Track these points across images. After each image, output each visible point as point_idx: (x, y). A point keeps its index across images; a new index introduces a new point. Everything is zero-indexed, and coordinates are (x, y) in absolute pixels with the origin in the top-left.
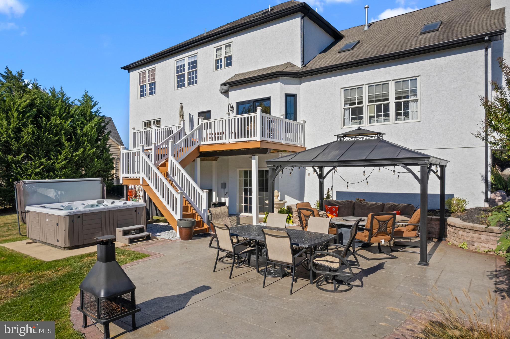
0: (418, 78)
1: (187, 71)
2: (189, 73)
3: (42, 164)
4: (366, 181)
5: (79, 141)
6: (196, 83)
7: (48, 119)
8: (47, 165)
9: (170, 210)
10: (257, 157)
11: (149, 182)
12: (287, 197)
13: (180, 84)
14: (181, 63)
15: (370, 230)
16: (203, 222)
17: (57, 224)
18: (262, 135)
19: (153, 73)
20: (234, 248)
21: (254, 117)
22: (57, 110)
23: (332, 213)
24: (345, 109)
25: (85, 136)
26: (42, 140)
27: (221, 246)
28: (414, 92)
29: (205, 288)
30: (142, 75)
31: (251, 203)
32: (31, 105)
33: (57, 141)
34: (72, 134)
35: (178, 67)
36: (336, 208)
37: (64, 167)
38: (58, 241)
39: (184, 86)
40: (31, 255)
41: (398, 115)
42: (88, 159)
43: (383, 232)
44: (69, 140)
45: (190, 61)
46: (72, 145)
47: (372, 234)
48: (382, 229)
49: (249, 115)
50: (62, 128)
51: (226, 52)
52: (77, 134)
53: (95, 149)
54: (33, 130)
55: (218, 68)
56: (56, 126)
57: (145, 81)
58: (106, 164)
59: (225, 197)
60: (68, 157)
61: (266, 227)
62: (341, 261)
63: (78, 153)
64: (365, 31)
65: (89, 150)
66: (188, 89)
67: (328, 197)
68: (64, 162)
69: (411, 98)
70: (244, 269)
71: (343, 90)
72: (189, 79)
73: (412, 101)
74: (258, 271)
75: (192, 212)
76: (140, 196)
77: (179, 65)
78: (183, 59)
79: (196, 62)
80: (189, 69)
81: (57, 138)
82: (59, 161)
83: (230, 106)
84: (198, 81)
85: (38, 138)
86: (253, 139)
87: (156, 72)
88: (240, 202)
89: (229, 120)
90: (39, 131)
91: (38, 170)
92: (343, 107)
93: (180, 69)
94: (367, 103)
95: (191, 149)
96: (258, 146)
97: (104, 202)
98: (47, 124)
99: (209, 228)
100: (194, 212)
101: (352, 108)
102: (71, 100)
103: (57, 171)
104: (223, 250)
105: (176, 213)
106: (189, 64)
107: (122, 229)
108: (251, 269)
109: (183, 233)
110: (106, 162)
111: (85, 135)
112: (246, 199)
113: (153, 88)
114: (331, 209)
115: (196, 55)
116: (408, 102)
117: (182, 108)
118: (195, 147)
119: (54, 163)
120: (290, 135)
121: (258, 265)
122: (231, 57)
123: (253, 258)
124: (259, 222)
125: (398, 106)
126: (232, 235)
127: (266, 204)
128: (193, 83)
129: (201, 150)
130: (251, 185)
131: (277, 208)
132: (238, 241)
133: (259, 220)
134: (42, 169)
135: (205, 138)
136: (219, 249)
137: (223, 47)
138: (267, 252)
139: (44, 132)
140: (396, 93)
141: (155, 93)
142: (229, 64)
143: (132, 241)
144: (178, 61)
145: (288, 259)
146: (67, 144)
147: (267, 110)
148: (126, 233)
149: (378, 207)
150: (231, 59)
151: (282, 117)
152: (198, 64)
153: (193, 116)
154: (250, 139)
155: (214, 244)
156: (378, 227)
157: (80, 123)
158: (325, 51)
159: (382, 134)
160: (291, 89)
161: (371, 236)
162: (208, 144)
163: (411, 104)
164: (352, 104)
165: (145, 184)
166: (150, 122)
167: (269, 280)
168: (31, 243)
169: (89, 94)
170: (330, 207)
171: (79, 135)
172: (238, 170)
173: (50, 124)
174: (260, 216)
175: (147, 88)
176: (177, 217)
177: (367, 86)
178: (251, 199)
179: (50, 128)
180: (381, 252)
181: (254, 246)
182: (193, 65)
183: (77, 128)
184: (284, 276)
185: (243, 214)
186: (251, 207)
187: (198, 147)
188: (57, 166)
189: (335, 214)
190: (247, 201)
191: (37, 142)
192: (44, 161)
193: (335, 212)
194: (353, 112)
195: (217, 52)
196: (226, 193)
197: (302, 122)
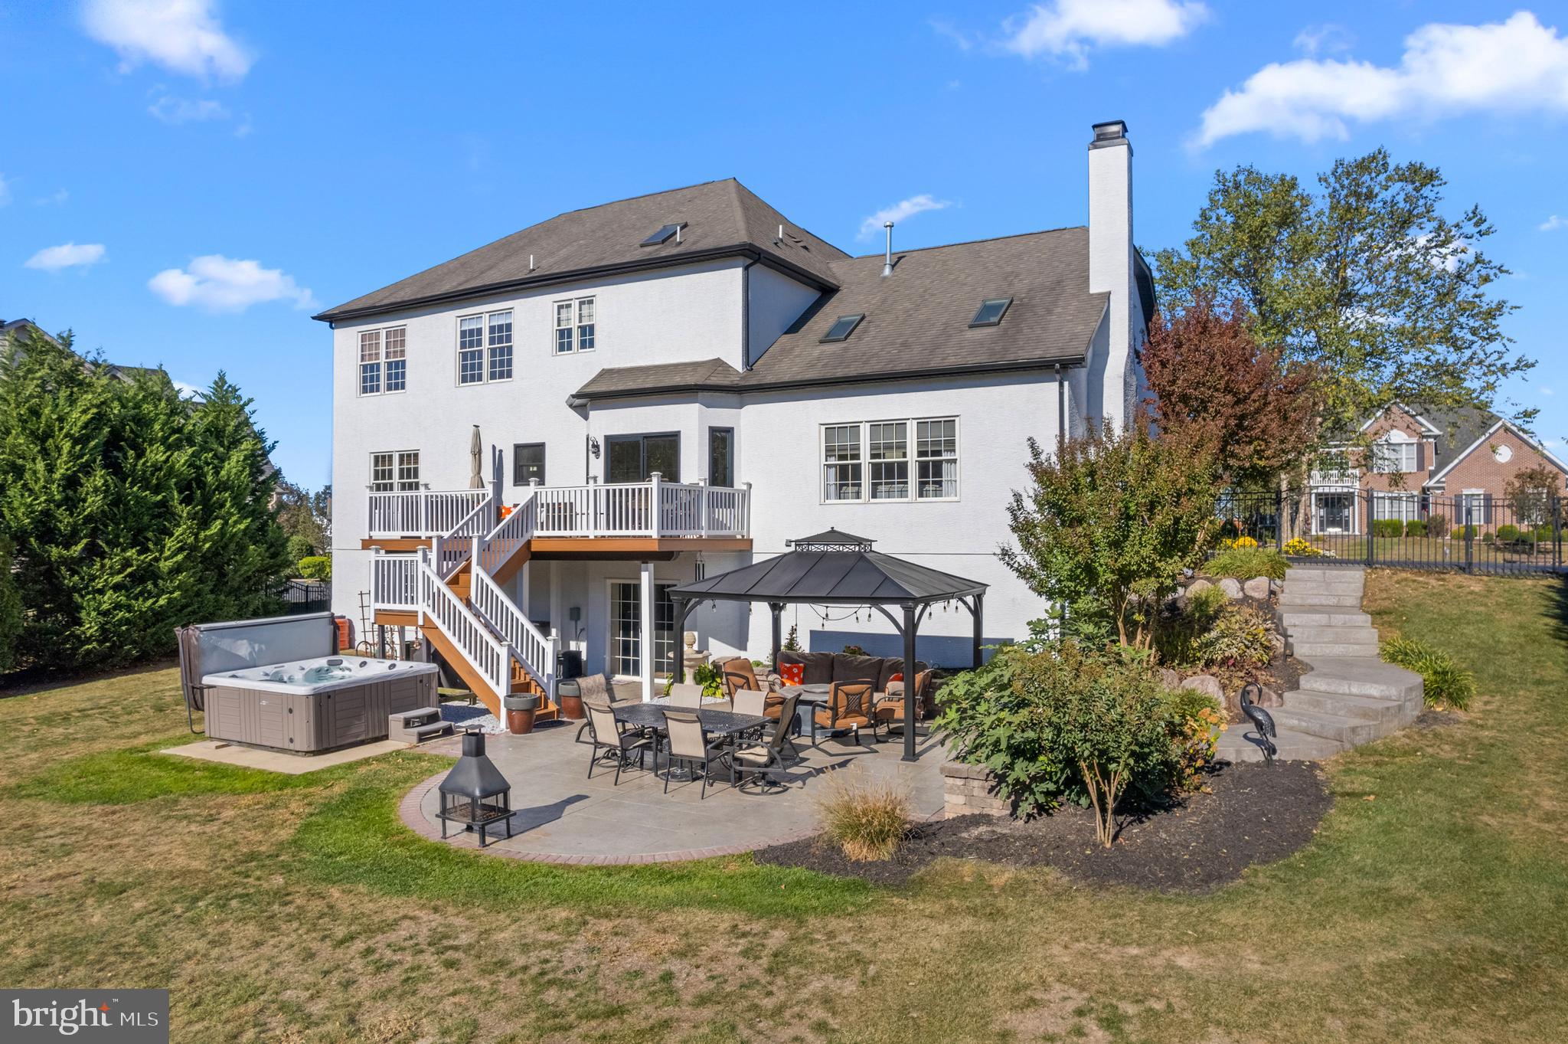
0: (957, 419)
1: (486, 345)
2: (493, 352)
3: (127, 563)
4: (855, 615)
5: (210, 500)
6: (509, 375)
7: (140, 454)
8: (138, 566)
9: (486, 678)
10: (651, 566)
11: (438, 623)
12: (712, 641)
13: (470, 373)
14: (474, 326)
15: (834, 709)
16: (546, 699)
17: (291, 711)
18: (662, 525)
19: (398, 339)
20: (621, 740)
21: (647, 490)
22: (157, 427)
23: (791, 678)
24: (829, 466)
25: (226, 490)
26: (127, 504)
27: (600, 739)
28: (951, 445)
29: (580, 798)
30: (368, 342)
31: (636, 653)
32: (99, 419)
33: (158, 504)
34: (194, 485)
35: (463, 334)
36: (799, 668)
37: (177, 570)
38: (291, 741)
39: (480, 379)
40: (253, 766)
41: (922, 484)
42: (232, 546)
43: (854, 711)
44: (187, 501)
45: (495, 323)
46: (196, 513)
47: (837, 714)
48: (853, 707)
49: (636, 486)
50: (171, 472)
51: (580, 316)
52: (205, 484)
53: (249, 520)
54: (106, 481)
55: (562, 348)
56: (157, 468)
57: (377, 354)
58: (274, 556)
59: (577, 639)
60: (185, 544)
61: (669, 708)
62: (769, 752)
63: (208, 533)
64: (885, 278)
65: (236, 522)
66: (488, 390)
67: (791, 645)
68: (180, 557)
69: (945, 456)
70: (633, 774)
71: (823, 428)
72: (493, 365)
73: (948, 461)
74: (657, 775)
75: (522, 679)
76: (393, 642)
77: (466, 327)
78: (479, 316)
79: (509, 327)
80: (492, 341)
81: (159, 497)
82: (167, 553)
83: (591, 443)
84: (514, 373)
85: (118, 500)
86: (643, 532)
87: (408, 338)
88: (613, 653)
89: (595, 491)
90: (119, 484)
91: (118, 578)
92: (823, 462)
93: (470, 338)
94: (868, 460)
95: (515, 545)
96: (655, 547)
97: (341, 662)
98: (136, 465)
99: (559, 711)
100: (528, 680)
101: (840, 465)
102: (183, 396)
103: (163, 579)
104: (603, 745)
105: (498, 684)
106: (492, 329)
107: (402, 716)
108: (645, 772)
109: (516, 721)
110: (272, 550)
111: (223, 486)
112: (626, 645)
113: (397, 374)
114: (790, 669)
115: (509, 312)
116: (941, 462)
117: (477, 436)
118: (522, 541)
119: (157, 560)
120: (721, 514)
121: (656, 768)
122: (592, 327)
123: (649, 757)
124: (656, 695)
125: (923, 469)
126: (617, 721)
127: (668, 658)
128: (501, 376)
129: (535, 548)
130: (637, 615)
131: (690, 667)
132: (625, 731)
133: (656, 692)
134: (130, 575)
135: (542, 523)
136: (597, 744)
137: (575, 304)
138: (669, 743)
139: (133, 484)
140: (919, 444)
141: (403, 388)
142: (587, 342)
143: (422, 738)
144: (463, 319)
145: (698, 751)
146: (184, 511)
147: (671, 473)
148: (408, 723)
149: (872, 665)
150: (592, 333)
151: (702, 484)
152: (515, 333)
153: (501, 451)
154: (637, 532)
155: (586, 736)
156: (845, 703)
157: (210, 455)
158: (794, 328)
159: (871, 541)
160: (722, 417)
161: (835, 717)
162: (549, 537)
163: (944, 465)
164: (842, 457)
165: (428, 625)
166: (390, 457)
167: (673, 785)
168: (223, 746)
169: (230, 380)
170: (788, 665)
171: (210, 487)
172: (609, 582)
173: (144, 464)
174: (657, 681)
175: (383, 372)
176: (501, 691)
177: (868, 425)
178: (636, 644)
179: (144, 472)
180: (858, 744)
181: (651, 737)
182: (502, 333)
183: (206, 469)
184: (694, 780)
185: (619, 677)
186: (636, 663)
187: (529, 543)
188: (165, 566)
189: (796, 679)
190: (630, 649)
191: (116, 511)
192: (135, 556)
193: (798, 675)
194: (843, 472)
195: (559, 313)
196: (582, 630)
197: (745, 487)
